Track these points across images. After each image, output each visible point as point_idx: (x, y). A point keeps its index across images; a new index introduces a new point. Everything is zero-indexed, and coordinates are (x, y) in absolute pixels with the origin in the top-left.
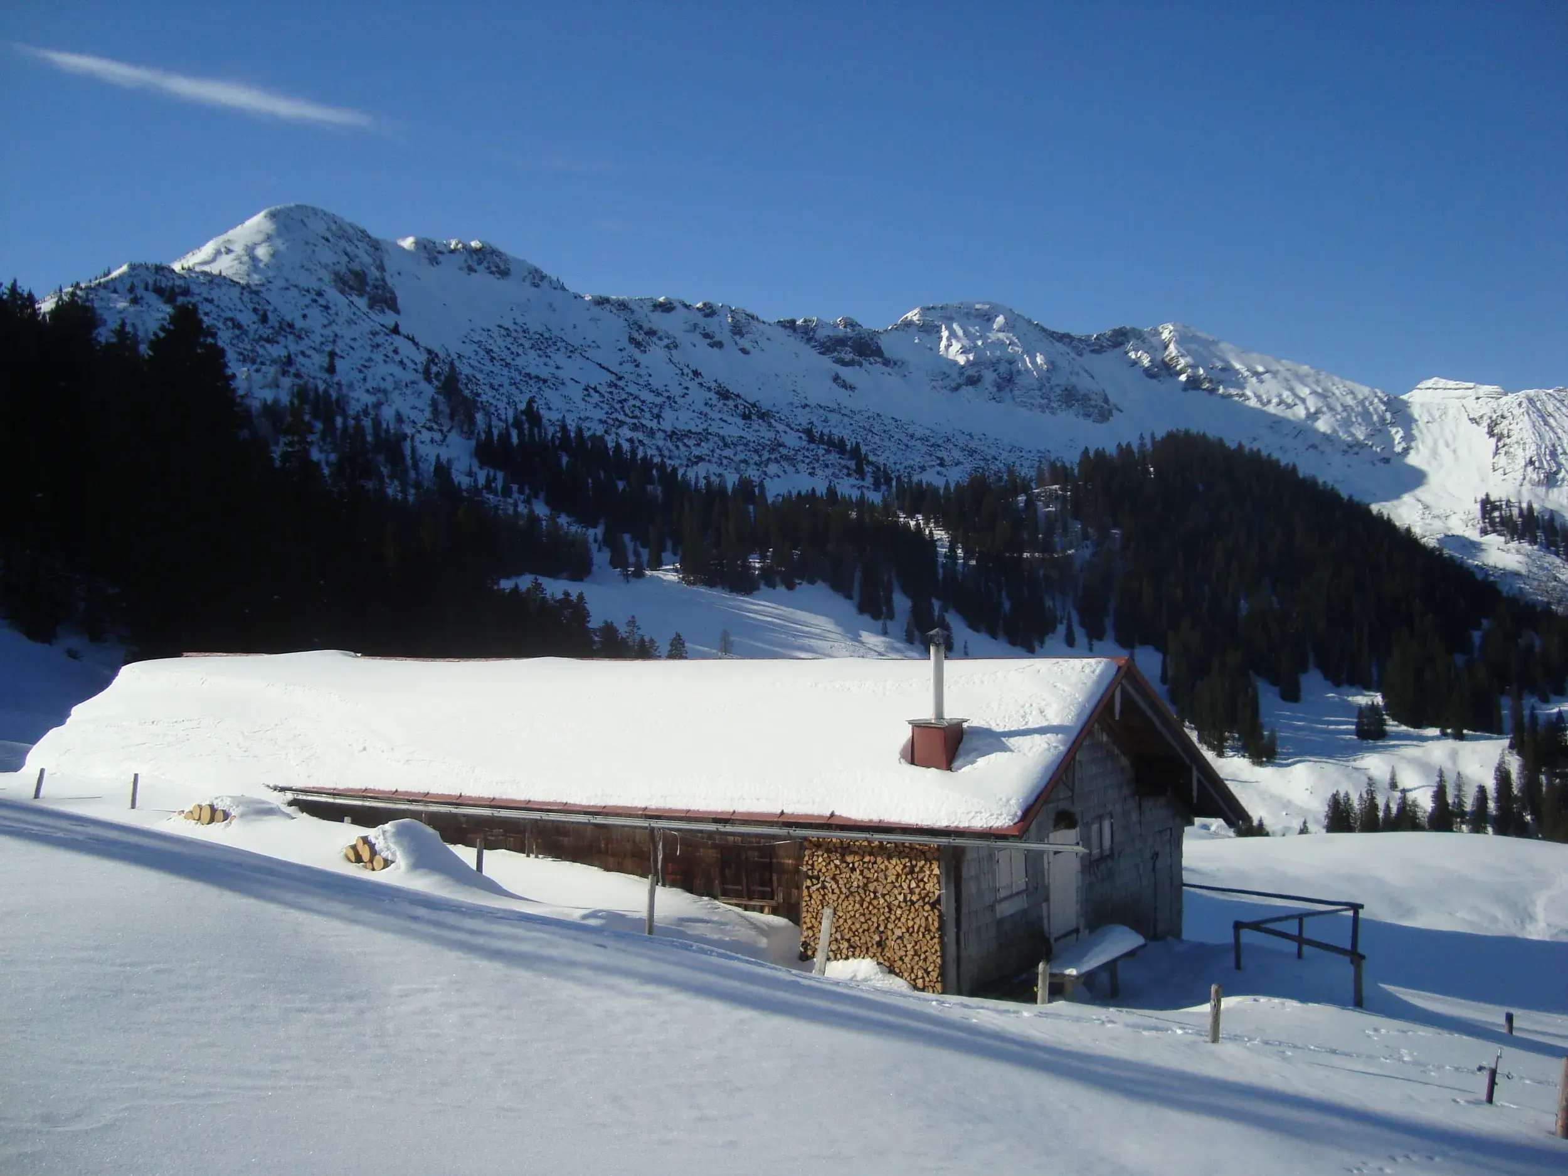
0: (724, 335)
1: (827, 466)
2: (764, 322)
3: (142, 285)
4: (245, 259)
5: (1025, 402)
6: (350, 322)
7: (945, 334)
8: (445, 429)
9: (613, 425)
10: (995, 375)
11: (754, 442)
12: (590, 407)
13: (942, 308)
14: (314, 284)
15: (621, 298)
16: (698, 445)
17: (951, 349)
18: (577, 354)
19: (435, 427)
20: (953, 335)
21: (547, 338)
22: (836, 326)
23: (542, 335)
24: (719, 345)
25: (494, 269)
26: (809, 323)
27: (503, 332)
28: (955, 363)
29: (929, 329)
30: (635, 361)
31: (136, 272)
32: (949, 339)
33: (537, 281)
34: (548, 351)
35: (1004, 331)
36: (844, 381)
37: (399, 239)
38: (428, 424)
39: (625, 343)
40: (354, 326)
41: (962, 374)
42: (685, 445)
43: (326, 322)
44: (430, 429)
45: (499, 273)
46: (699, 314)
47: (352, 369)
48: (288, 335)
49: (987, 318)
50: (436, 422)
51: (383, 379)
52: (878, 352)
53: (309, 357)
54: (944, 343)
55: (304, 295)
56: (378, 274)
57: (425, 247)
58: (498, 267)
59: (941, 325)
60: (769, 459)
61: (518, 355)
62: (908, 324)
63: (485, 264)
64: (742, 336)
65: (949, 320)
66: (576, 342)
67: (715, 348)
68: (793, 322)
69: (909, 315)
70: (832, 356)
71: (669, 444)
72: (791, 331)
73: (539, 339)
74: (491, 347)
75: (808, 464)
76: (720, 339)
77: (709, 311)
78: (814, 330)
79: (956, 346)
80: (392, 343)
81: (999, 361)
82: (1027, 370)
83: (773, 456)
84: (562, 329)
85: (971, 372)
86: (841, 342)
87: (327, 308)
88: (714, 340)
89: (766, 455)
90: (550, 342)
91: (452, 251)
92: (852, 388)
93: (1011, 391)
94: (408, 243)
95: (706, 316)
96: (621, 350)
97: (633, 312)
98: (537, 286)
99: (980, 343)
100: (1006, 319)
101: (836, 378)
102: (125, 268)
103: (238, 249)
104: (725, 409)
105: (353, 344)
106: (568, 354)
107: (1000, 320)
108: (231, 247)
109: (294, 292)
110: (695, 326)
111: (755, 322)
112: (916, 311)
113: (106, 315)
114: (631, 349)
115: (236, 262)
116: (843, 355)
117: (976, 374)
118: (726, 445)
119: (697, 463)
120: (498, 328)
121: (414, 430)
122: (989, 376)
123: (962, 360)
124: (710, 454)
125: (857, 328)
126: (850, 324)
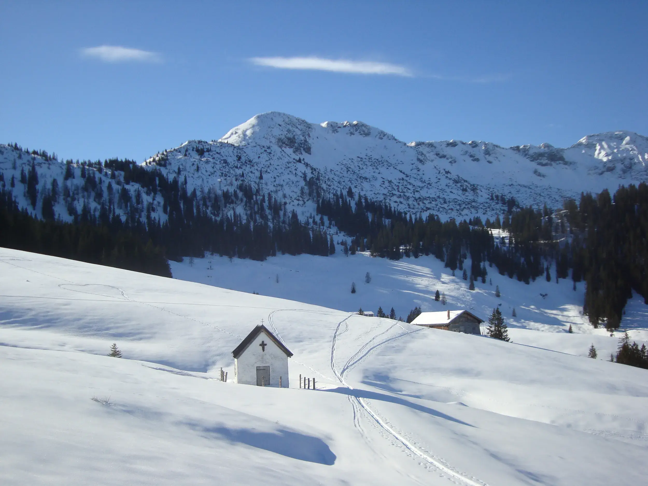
0: (480, 155)
1: (493, 210)
2: (503, 148)
3: (192, 149)
4: (242, 135)
5: (637, 178)
6: (279, 158)
7: (598, 147)
8: (305, 200)
9: (389, 196)
10: (622, 166)
11: (461, 200)
12: (382, 188)
13: (598, 135)
14: (268, 144)
15: (431, 142)
16: (431, 203)
17: (600, 154)
18: (392, 168)
19: (301, 199)
20: (602, 148)
21: (379, 161)
22: (540, 148)
23: (377, 160)
24: (477, 160)
25: (362, 133)
26: (526, 147)
27: (359, 159)
28: (601, 161)
29: (590, 146)
30: (418, 168)
31: (190, 144)
32: (600, 150)
33: (382, 136)
34: (378, 166)
35: (629, 144)
36: (539, 173)
37: (321, 123)
38: (297, 198)
39: (415, 161)
40: (280, 160)
41: (605, 166)
42: (423, 203)
43: (268, 159)
44: (298, 200)
45: (364, 134)
46: (470, 147)
47: (271, 177)
48: (248, 165)
49: (621, 138)
50: (301, 197)
51: (284, 181)
52: (561, 159)
53: (254, 173)
54: (597, 152)
55: (262, 149)
56: (303, 138)
57: (331, 125)
58: (364, 132)
59: (596, 144)
60: (465, 208)
61: (362, 169)
62: (580, 144)
63: (358, 131)
64: (490, 155)
65: (600, 141)
66: (393, 161)
67: (475, 161)
68: (518, 147)
69: (581, 140)
70: (536, 162)
71: (415, 203)
72: (517, 151)
73: (376, 161)
74: (349, 166)
75: (484, 209)
76: (478, 157)
77: (474, 145)
78: (528, 150)
79: (603, 153)
80: (295, 166)
81: (625, 158)
82: (640, 162)
83: (467, 207)
84: (388, 157)
85: (610, 165)
86: (541, 155)
87: (270, 153)
88: (475, 157)
89: (464, 206)
90: (381, 163)
91: (345, 126)
92: (544, 176)
93: (630, 173)
94: (324, 125)
95: (473, 147)
96: (412, 164)
97: (435, 147)
98: (382, 139)
99: (615, 151)
100: (631, 138)
101: (535, 172)
102: (187, 143)
103: (240, 132)
104: (456, 187)
105: (277, 167)
106: (388, 167)
107: (628, 138)
108: (237, 131)
109: (258, 147)
110: (466, 152)
111: (498, 149)
112: (584, 138)
113: (173, 162)
114: (418, 163)
115: (237, 137)
116: (542, 161)
117: (613, 166)
118: (445, 202)
119: (426, 211)
120: (357, 158)
121: (291, 201)
122: (619, 166)
123: (605, 159)
124: (435, 206)
125: (551, 148)
126: (547, 146)
